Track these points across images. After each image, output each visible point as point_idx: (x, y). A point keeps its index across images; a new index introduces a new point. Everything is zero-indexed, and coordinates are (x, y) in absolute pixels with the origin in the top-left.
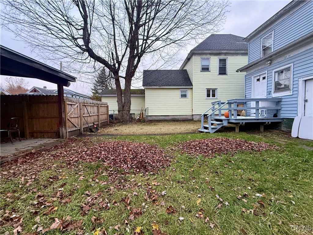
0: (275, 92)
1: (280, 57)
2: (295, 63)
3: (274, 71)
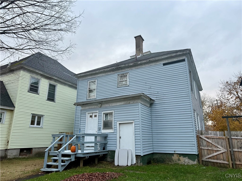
1: (107, 104)
2: (115, 111)
3: (103, 112)
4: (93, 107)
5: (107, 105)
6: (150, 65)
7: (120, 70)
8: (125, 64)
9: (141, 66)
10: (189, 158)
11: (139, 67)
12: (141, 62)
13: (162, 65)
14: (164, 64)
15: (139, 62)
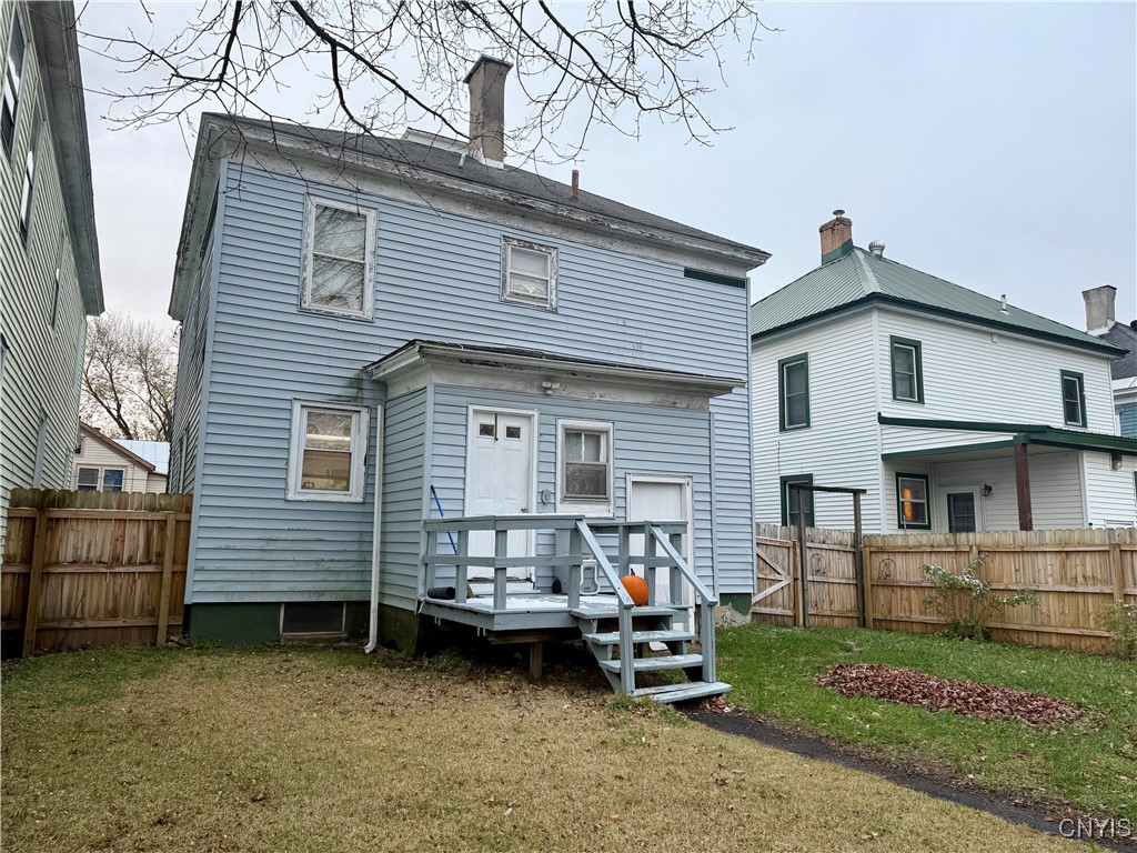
0: (565, 499)
1: (577, 386)
2: (618, 425)
3: (561, 422)
4: (507, 385)
5: (579, 393)
6: (640, 253)
7: (514, 215)
8: (556, 203)
9: (606, 239)
10: (735, 608)
11: (600, 242)
12: (623, 227)
13: (682, 275)
14: (689, 273)
15: (613, 222)
